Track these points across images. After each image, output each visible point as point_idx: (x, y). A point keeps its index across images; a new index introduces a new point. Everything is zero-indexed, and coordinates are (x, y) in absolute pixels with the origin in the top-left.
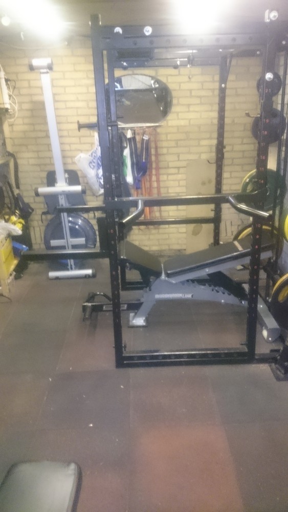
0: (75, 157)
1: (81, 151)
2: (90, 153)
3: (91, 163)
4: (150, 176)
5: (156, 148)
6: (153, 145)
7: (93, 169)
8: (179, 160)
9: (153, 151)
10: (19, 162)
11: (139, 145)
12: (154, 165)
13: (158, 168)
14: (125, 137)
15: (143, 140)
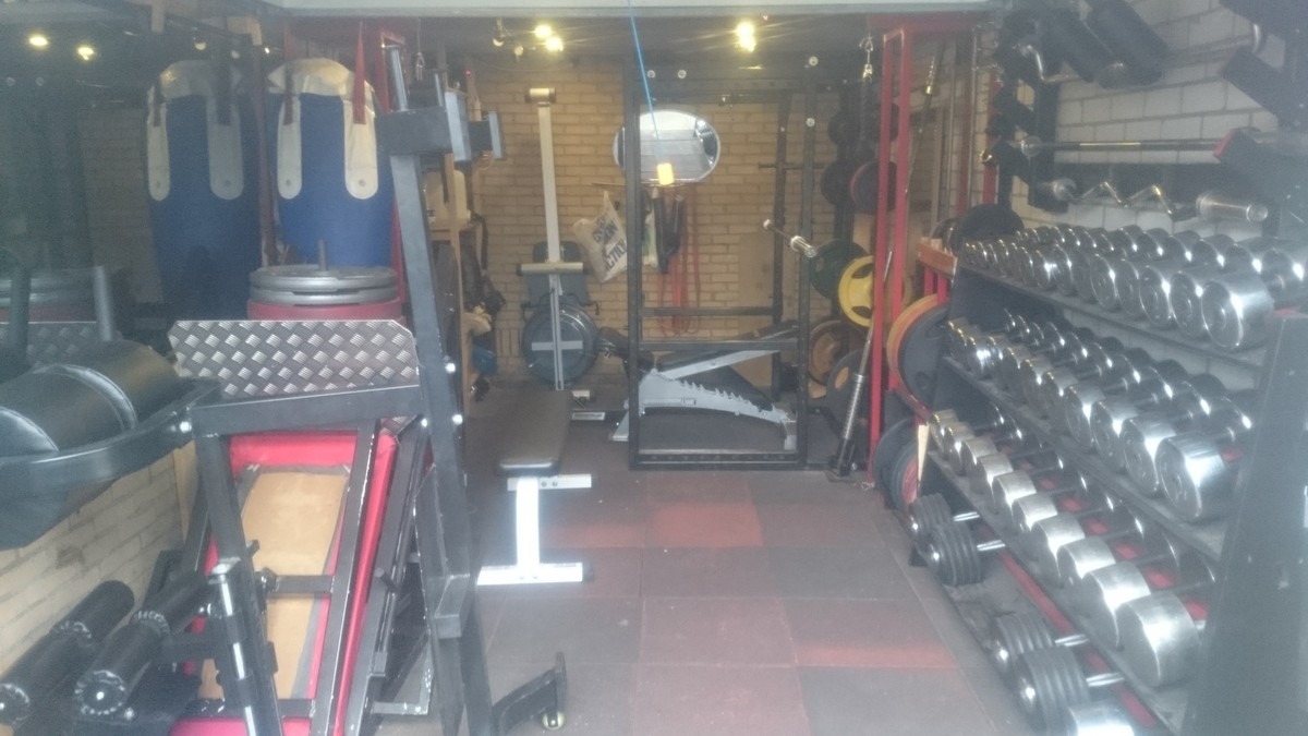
0: (572, 225)
1: (582, 216)
2: (595, 220)
3: (595, 232)
4: (685, 255)
5: (695, 215)
6: (689, 210)
7: (598, 242)
8: (728, 234)
9: (690, 219)
10: (490, 230)
11: (668, 210)
12: (690, 240)
13: (696, 245)
14: (649, 197)
15: (675, 202)
